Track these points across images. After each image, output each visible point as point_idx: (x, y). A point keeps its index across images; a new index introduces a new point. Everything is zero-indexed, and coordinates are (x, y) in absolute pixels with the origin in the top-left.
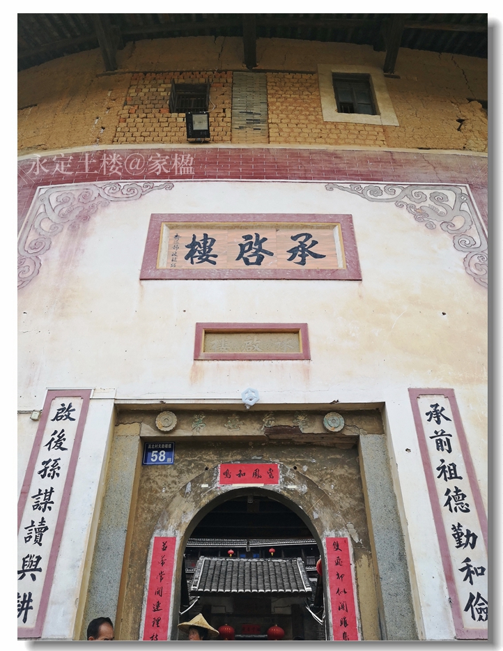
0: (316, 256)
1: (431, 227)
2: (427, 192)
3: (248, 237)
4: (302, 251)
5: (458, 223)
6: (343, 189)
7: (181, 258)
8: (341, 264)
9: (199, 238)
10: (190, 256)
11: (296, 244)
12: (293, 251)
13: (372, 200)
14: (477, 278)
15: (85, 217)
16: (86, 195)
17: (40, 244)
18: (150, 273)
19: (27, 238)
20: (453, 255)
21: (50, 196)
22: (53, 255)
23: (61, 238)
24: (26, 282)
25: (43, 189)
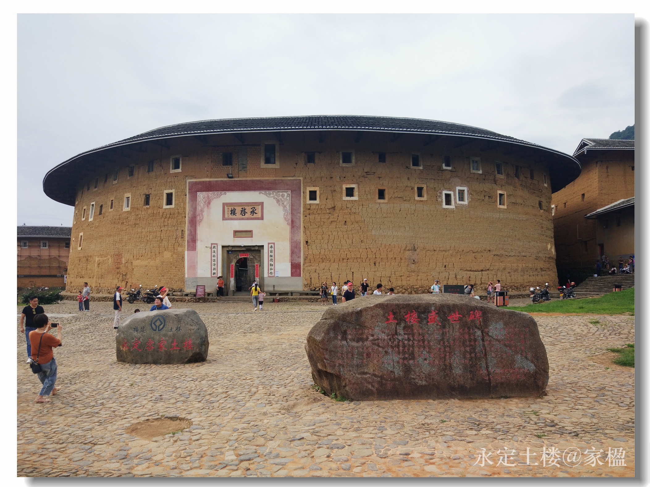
0: (256, 213)
1: (279, 205)
2: (281, 194)
3: (242, 208)
4: (253, 212)
5: (285, 203)
6: (263, 193)
7: (230, 214)
8: (260, 216)
9: (233, 209)
11: (252, 210)
12: (251, 212)
13: (269, 197)
14: (285, 219)
15: (209, 203)
16: (208, 196)
17: (202, 211)
18: (224, 218)
19: (199, 208)
20: (282, 213)
21: (201, 196)
22: (205, 214)
23: (206, 209)
24: (201, 220)
25: (198, 193)
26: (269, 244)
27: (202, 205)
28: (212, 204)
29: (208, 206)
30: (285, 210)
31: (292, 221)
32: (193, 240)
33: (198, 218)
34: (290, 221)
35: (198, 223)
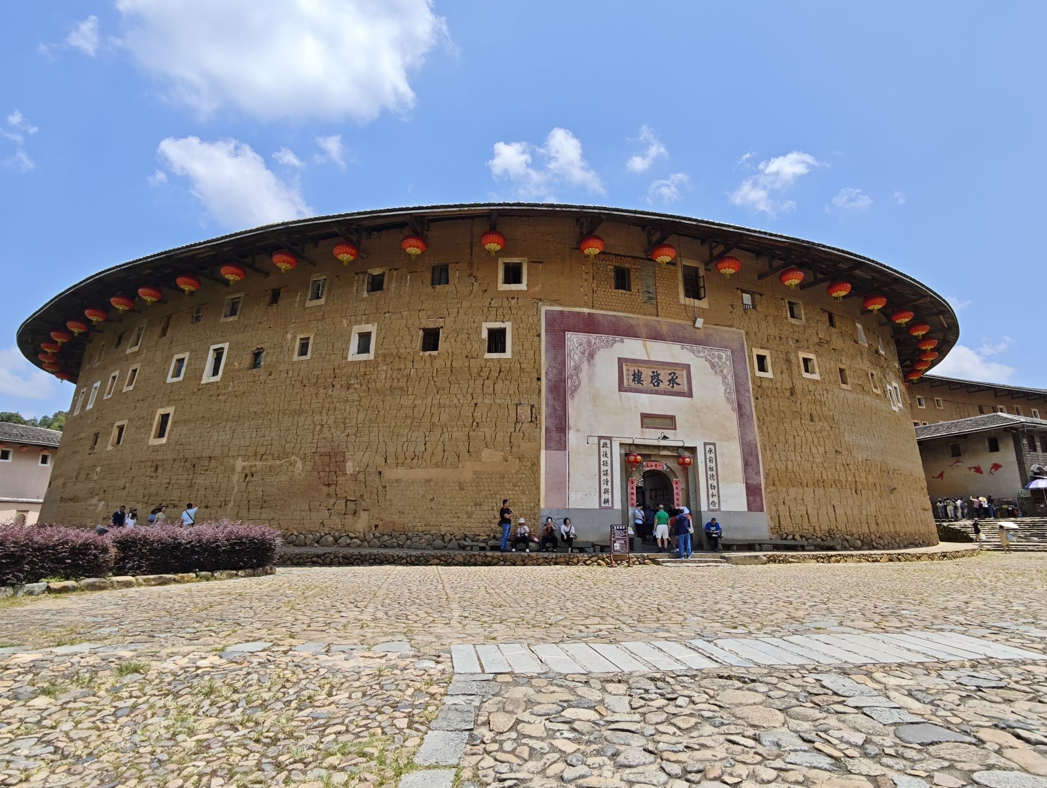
0: (678, 384)
1: (716, 373)
2: (716, 353)
3: (653, 372)
4: (672, 381)
5: (725, 372)
6: (687, 349)
7: (631, 381)
8: (686, 389)
9: (636, 371)
10: (634, 380)
11: (671, 377)
12: (669, 381)
13: (697, 356)
14: (728, 399)
15: (592, 356)
16: (589, 342)
17: (577, 368)
18: (621, 388)
19: (570, 364)
20: (722, 388)
21: (574, 340)
22: (584, 375)
23: (585, 366)
24: (577, 387)
25: (568, 335)
26: (705, 444)
27: (576, 357)
28: (596, 356)
29: (589, 361)
30: (725, 383)
31: (739, 405)
32: (560, 427)
33: (569, 383)
34: (735, 405)
35: (568, 393)
